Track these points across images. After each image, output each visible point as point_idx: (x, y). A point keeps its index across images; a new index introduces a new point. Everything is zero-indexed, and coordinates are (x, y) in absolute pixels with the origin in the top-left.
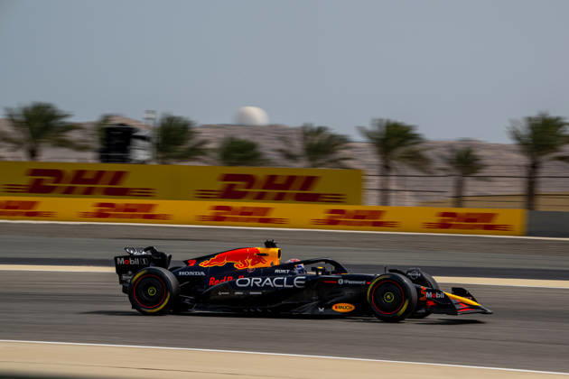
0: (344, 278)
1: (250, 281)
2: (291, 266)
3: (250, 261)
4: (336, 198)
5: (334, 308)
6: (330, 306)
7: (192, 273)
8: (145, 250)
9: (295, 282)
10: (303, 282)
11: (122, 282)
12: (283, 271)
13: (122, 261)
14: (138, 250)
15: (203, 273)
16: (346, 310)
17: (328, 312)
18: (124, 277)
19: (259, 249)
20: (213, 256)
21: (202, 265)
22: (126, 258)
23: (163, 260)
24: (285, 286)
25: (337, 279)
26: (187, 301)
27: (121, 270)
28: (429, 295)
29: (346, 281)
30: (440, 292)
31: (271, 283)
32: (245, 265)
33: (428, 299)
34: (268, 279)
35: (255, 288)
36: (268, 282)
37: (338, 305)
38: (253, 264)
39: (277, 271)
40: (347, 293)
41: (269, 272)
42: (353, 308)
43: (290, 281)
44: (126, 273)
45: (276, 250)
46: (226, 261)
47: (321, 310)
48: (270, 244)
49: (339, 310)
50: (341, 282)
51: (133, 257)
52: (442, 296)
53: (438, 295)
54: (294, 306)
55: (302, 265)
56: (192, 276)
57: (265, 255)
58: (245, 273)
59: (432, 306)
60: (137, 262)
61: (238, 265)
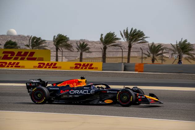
0: (109, 90)
1: (75, 92)
2: (90, 86)
3: (75, 84)
4: (41, 59)
5: (105, 101)
6: (103, 101)
7: (54, 89)
8: (38, 80)
9: (91, 92)
10: (94, 92)
11: (29, 92)
12: (87, 88)
13: (29, 84)
14: (35, 80)
15: (58, 89)
16: (109, 102)
17: (103, 103)
18: (30, 90)
19: (78, 80)
20: (62, 82)
21: (58, 85)
22: (30, 83)
23: (44, 84)
24: (87, 93)
25: (106, 91)
26: (52, 99)
27: (28, 87)
28: (139, 97)
29: (110, 92)
30: (143, 96)
31: (82, 92)
32: (73, 85)
33: (139, 98)
34: (81, 91)
35: (76, 94)
36: (81, 92)
37: (106, 100)
38: (76, 85)
39: (85, 88)
40: (110, 96)
41: (82, 88)
42: (112, 101)
43: (89, 92)
44: (30, 89)
45: (85, 80)
46: (67, 84)
47: (100, 102)
48: (82, 78)
49: (107, 102)
50: (108, 92)
51: (33, 83)
52: (144, 97)
53: (142, 97)
54: (91, 101)
55: (94, 86)
56: (54, 90)
57: (81, 82)
58: (73, 89)
59: (140, 101)
60: (34, 85)
61: (71, 86)
